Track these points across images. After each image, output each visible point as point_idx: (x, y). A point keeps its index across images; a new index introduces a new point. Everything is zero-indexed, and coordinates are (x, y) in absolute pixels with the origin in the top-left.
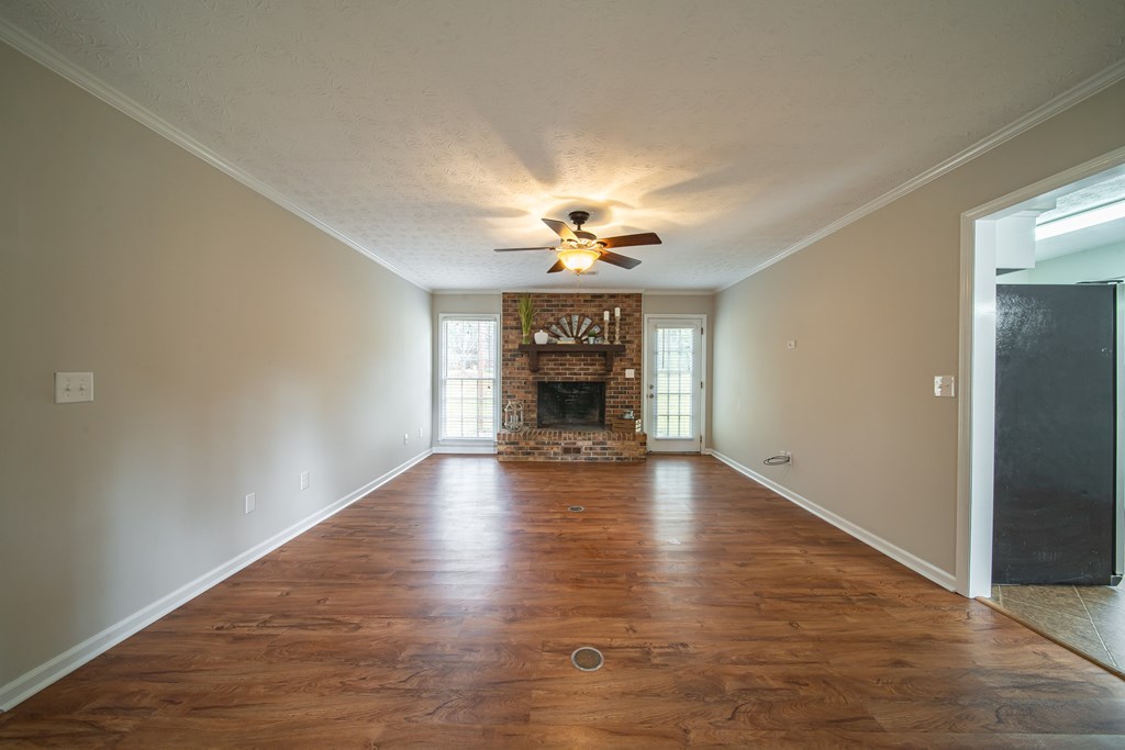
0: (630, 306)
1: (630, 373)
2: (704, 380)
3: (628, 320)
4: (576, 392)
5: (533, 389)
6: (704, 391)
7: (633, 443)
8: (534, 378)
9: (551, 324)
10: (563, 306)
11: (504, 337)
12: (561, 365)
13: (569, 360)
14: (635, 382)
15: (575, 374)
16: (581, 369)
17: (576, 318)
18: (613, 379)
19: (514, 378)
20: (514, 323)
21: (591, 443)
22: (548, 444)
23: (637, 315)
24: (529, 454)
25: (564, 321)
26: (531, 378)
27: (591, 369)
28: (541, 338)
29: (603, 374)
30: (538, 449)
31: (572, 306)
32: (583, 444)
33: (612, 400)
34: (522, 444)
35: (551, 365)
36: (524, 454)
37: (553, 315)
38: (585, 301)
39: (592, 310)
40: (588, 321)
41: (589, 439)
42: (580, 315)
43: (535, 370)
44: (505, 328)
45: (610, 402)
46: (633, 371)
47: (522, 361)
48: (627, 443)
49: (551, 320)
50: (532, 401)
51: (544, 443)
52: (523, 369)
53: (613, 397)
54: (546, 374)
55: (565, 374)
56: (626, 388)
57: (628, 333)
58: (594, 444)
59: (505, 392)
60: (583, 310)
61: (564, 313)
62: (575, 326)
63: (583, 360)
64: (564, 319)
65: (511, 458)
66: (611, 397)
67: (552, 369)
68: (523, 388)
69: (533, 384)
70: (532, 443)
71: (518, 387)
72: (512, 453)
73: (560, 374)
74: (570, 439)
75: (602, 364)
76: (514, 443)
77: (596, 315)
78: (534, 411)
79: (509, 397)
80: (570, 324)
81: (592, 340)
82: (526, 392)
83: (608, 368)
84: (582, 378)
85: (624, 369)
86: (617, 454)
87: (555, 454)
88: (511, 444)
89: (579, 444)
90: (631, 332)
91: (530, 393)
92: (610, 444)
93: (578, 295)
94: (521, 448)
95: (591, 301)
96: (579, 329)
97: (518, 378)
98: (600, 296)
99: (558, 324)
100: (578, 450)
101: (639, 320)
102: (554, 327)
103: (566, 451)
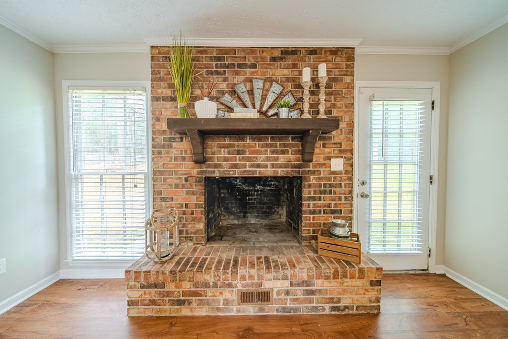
0: (337, 67)
1: (337, 164)
2: (434, 172)
3: (336, 87)
4: (259, 187)
5: (199, 188)
6: (434, 188)
7: (359, 282)
8: (200, 173)
9: (223, 93)
10: (240, 66)
11: (153, 112)
12: (238, 152)
13: (249, 146)
14: (344, 176)
15: (259, 166)
16: (268, 159)
17: (258, 84)
18: (314, 172)
19: (171, 173)
20: (168, 92)
21: (287, 283)
22: (215, 285)
23: (348, 79)
24: (181, 303)
25: (242, 89)
26: (195, 172)
27: (282, 159)
28: (206, 110)
29: (299, 166)
30: (195, 294)
31: (254, 66)
32: (273, 284)
33: (312, 203)
34: (170, 287)
35: (224, 153)
36: (173, 303)
37: (225, 80)
38: (274, 59)
39: (281, 72)
40: (276, 88)
41: (285, 278)
42: (265, 80)
43: (201, 160)
44: (155, 99)
45: (307, 205)
46: (341, 161)
47: (182, 147)
48: (348, 282)
49: (223, 86)
50: (196, 206)
51: (207, 285)
52: (184, 159)
53: (314, 199)
54: (216, 166)
55: (245, 166)
56: (331, 186)
57: (334, 106)
58: (291, 285)
59: (157, 193)
60: (270, 73)
61: (241, 78)
62: (258, 95)
63: (271, 146)
64: (242, 85)
65: (151, 312)
66: (310, 198)
67: (225, 159)
68: (183, 186)
69: (199, 181)
70: (187, 286)
71: (177, 186)
72: (153, 302)
73: (235, 166)
74: (251, 277)
75: (296, 152)
76: (156, 286)
77: (288, 80)
78: (200, 219)
79: (164, 199)
80: (251, 92)
81: (284, 113)
82: (188, 193)
83: (306, 156)
84: (269, 172)
85: (329, 158)
86: (331, 300)
87: (226, 302)
88: (149, 286)
89: (267, 285)
90: (338, 104)
91: (193, 193)
92: (319, 284)
93: (263, 49)
94: (168, 294)
95: (281, 59)
96: (264, 99)
97: (176, 173)
98: (295, 52)
99: (233, 92)
100: (265, 297)
101: (351, 87)
102: (227, 98)
103: (246, 297)
